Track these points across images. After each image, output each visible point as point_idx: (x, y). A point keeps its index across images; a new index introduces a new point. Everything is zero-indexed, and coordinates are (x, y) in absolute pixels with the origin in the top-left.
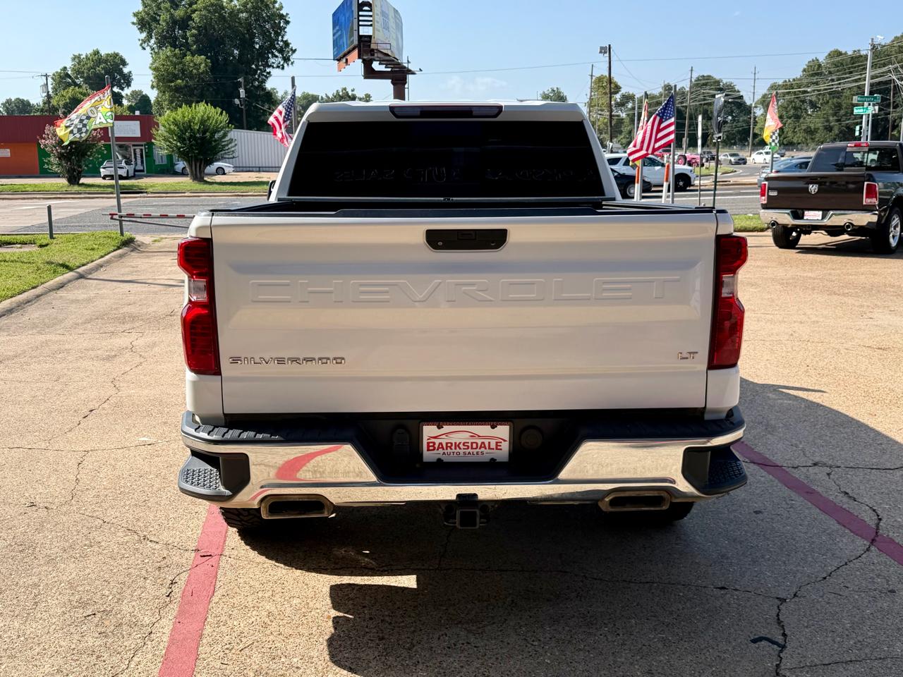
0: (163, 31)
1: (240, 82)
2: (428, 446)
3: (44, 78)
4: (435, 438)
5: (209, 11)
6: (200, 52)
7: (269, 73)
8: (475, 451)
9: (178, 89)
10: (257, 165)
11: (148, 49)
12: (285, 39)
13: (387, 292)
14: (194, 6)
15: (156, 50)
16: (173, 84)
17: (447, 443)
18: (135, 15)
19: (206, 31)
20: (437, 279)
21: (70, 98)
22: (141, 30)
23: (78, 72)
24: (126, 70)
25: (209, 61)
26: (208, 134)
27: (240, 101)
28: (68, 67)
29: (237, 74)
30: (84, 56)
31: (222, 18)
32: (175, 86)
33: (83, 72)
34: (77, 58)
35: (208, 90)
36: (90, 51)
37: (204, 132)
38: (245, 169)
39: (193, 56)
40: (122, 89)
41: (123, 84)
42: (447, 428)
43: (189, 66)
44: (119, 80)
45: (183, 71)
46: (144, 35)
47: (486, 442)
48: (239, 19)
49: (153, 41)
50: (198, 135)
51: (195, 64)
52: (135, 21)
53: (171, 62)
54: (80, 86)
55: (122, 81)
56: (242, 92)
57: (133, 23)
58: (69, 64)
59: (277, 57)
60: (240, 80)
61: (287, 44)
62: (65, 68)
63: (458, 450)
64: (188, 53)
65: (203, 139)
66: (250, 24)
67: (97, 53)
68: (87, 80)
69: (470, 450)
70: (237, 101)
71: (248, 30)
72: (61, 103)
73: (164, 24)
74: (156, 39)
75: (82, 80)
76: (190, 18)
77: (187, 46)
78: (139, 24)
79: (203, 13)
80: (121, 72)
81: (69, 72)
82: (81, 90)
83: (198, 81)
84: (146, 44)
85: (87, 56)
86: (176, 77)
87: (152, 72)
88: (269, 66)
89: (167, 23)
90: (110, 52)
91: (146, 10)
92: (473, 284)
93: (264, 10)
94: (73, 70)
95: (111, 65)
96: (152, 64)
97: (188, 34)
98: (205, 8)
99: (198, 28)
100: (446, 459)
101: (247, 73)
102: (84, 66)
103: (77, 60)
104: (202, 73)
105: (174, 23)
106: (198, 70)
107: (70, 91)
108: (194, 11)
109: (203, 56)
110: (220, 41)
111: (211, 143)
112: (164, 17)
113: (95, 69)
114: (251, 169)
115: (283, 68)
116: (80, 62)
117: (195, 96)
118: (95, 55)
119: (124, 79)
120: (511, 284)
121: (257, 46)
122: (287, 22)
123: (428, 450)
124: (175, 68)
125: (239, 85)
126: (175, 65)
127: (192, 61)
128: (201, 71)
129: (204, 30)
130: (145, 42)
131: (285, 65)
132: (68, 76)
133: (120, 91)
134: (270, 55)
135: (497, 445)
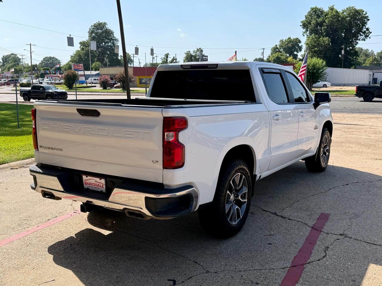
0: (312, 28)
1: (343, 48)
2: (85, 183)
3: (263, 50)
4: (86, 180)
5: (333, 18)
6: (326, 36)
7: (357, 43)
8: (97, 187)
9: (315, 52)
10: (343, 83)
11: (306, 36)
12: (367, 27)
13: (69, 129)
14: (327, 17)
15: (309, 36)
16: (313, 50)
17: (89, 183)
18: (302, 22)
19: (330, 27)
20: (81, 125)
21: (276, 57)
22: (304, 28)
23: (281, 46)
24: (300, 45)
25: (330, 39)
26: (315, 70)
27: (342, 56)
28: (278, 45)
29: (342, 44)
30: (285, 40)
31: (338, 20)
32: (314, 50)
33: (283, 46)
34: (282, 41)
35: (328, 52)
36: (287, 38)
37: (314, 70)
38: (337, 85)
39: (323, 37)
40: (298, 52)
41: (299, 50)
42: (89, 178)
43: (321, 42)
44: (297, 49)
45: (318, 44)
46: (305, 30)
47: (99, 184)
48: (346, 20)
49: (308, 32)
50: (311, 71)
51: (324, 41)
52: (301, 25)
53: (314, 40)
54: (281, 52)
55: (298, 49)
56: (343, 52)
57: (301, 26)
58: (278, 44)
59: (362, 35)
60: (343, 46)
61: (368, 29)
62: (277, 45)
63: (92, 186)
64: (322, 36)
65: (313, 72)
66: (351, 22)
67: (290, 38)
68: (284, 49)
69: (95, 186)
70: (340, 56)
71: (349, 25)
72: (272, 59)
73: (313, 25)
74: (309, 31)
75: (282, 49)
76: (324, 22)
77: (322, 33)
78: (303, 26)
79: (330, 19)
80: (298, 46)
81: (278, 47)
82: (281, 53)
83: (324, 48)
84: (305, 34)
85: (286, 40)
86: (315, 47)
87: (305, 45)
88: (358, 40)
89: (314, 25)
90: (295, 37)
91: (307, 19)
92: (89, 128)
93: (357, 16)
94: (279, 46)
95: (295, 43)
96: (306, 42)
97: (322, 28)
98: (331, 17)
99: (327, 26)
100: (90, 188)
101: (347, 43)
102: (284, 44)
103: (281, 42)
104: (326, 45)
105: (318, 24)
106: (324, 43)
107: (277, 54)
108: (326, 19)
109: (327, 38)
110: (336, 30)
111: (316, 74)
112: (313, 22)
113: (288, 45)
114: (340, 85)
115: (365, 40)
116: (282, 42)
117: (322, 54)
118: (289, 39)
119: (299, 49)
120: (100, 129)
121: (353, 31)
122: (368, 20)
123: (85, 184)
124: (315, 43)
125: (342, 49)
126: (315, 42)
127: (322, 40)
128: (326, 44)
129: (330, 26)
130: (305, 33)
131: (366, 39)
132: (277, 48)
133: (297, 53)
134: (359, 35)
135: (102, 186)
